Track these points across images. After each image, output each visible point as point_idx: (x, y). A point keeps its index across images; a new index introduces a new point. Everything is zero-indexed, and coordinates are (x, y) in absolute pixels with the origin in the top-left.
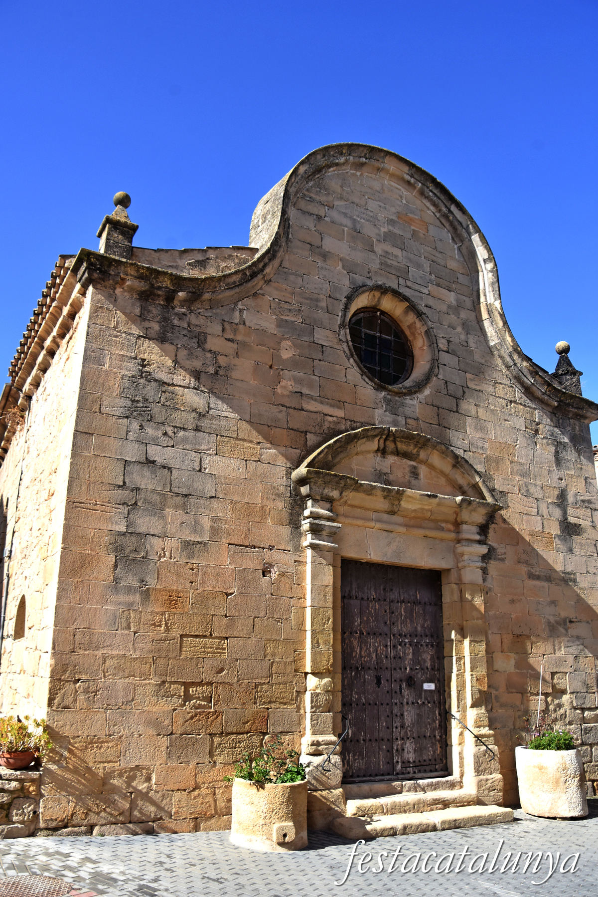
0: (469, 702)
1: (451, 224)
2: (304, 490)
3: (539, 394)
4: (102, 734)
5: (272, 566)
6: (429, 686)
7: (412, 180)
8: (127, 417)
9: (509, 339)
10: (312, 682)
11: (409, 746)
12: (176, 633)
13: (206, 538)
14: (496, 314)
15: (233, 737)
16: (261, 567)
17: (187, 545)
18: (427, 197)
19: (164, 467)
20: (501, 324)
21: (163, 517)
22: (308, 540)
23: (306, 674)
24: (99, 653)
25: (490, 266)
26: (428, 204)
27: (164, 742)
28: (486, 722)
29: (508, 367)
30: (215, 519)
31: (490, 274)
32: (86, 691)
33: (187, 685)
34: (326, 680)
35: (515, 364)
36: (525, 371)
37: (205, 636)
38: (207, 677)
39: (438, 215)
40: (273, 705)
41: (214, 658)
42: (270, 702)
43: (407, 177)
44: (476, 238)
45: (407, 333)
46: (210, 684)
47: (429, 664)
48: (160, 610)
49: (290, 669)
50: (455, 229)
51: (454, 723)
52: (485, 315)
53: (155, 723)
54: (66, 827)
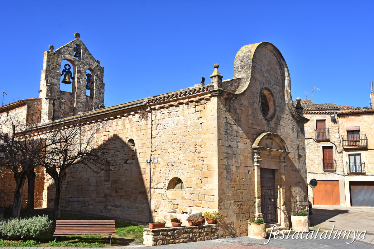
0: (282, 204)
1: (280, 64)
2: (254, 151)
3: (296, 117)
4: (226, 214)
5: (249, 171)
6: (272, 200)
7: (273, 51)
8: (225, 134)
9: (291, 102)
10: (257, 200)
11: (270, 216)
12: (236, 189)
13: (239, 165)
14: (289, 94)
15: (245, 214)
16: (248, 172)
17: (237, 167)
18: (276, 56)
19: (232, 147)
20: (290, 97)
21: (232, 160)
22: (256, 164)
23: (256, 198)
24: (225, 195)
25: (288, 78)
26: (275, 57)
27: (235, 215)
28: (285, 210)
29: (289, 109)
30: (241, 160)
31: (288, 81)
32: (224, 205)
33: (238, 202)
34: (260, 199)
35: (292, 109)
36: (294, 111)
37: (240, 190)
38: (241, 200)
39: (277, 61)
40: (251, 206)
41: (242, 195)
42: (250, 205)
43: (272, 50)
44: (286, 69)
45: (268, 100)
46: (241, 201)
47: (272, 194)
48: (233, 184)
49: (253, 197)
50: (280, 66)
51: (278, 210)
52: (285, 94)
53: (234, 211)
54: (222, 236)
